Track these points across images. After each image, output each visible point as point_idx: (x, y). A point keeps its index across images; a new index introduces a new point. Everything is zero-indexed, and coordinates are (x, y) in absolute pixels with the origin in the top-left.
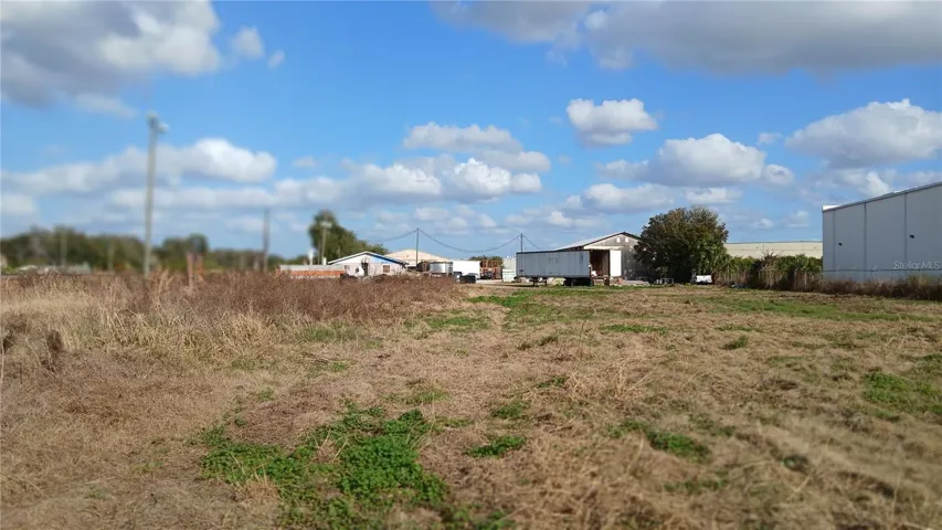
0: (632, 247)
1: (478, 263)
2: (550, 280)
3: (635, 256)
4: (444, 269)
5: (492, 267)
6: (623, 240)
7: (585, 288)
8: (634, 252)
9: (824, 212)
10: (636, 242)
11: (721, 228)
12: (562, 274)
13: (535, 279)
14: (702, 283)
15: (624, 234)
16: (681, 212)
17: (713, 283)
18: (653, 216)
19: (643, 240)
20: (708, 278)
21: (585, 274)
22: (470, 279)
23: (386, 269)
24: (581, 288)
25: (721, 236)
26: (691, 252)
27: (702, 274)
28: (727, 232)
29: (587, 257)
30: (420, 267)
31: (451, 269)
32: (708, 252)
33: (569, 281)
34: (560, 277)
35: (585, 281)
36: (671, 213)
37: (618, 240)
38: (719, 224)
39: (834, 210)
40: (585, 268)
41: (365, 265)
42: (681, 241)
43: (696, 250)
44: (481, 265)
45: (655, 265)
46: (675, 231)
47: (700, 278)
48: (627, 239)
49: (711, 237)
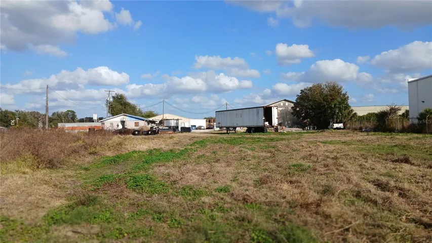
0: (290, 108)
3: (292, 113)
6: (284, 104)
8: (292, 111)
10: (292, 105)
11: (344, 95)
12: (245, 125)
13: (228, 128)
14: (337, 128)
15: (285, 100)
16: (320, 85)
17: (344, 128)
18: (303, 89)
19: (296, 104)
20: (341, 125)
21: (261, 124)
26: (329, 109)
27: (337, 123)
28: (348, 97)
29: (261, 112)
32: (340, 108)
33: (250, 130)
34: (243, 127)
36: (314, 86)
37: (282, 104)
38: (343, 92)
39: (417, 81)
40: (260, 121)
41: (123, 122)
42: (321, 103)
43: (331, 108)
44: (207, 121)
45: (304, 118)
46: (317, 96)
47: (336, 126)
48: (287, 104)
49: (339, 99)
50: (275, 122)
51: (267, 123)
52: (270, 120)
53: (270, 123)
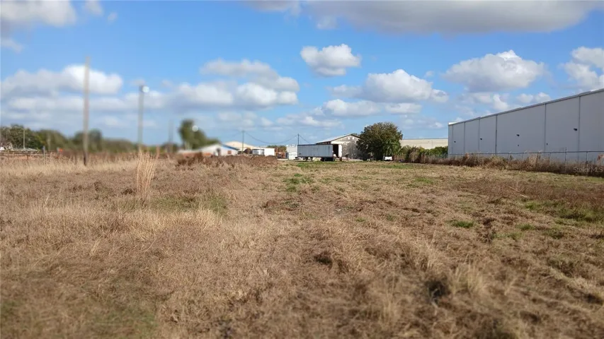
0: (355, 142)
1: (273, 149)
2: (314, 159)
3: (357, 147)
4: (260, 153)
5: (281, 152)
6: (351, 139)
7: (331, 162)
8: (357, 145)
9: (449, 125)
10: (357, 139)
11: (399, 133)
12: (320, 156)
13: (307, 158)
14: (387, 160)
15: (352, 135)
16: (380, 124)
17: (393, 160)
18: (367, 126)
19: (361, 138)
20: (390, 158)
21: (330, 155)
23: (229, 152)
24: (328, 162)
25: (400, 137)
26: (383, 145)
27: (388, 156)
28: (402, 135)
29: (332, 147)
30: (246, 151)
31: (263, 153)
32: (391, 145)
33: (323, 159)
35: (331, 159)
36: (375, 125)
38: (399, 131)
39: (453, 125)
40: (330, 153)
41: (219, 151)
42: (379, 139)
43: (386, 144)
44: (275, 151)
45: (367, 151)
46: (377, 134)
47: (387, 158)
48: (353, 138)
49: (394, 138)
50: (340, 154)
51: (335, 155)
52: (337, 154)
53: (337, 155)
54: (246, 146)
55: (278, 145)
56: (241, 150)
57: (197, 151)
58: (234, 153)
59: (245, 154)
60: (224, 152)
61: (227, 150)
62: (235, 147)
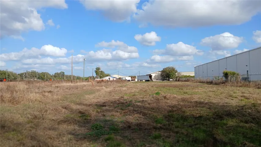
2: (143, 81)
4: (124, 79)
5: (133, 78)
22: (129, 81)
23: (113, 79)
29: (149, 76)
35: (148, 81)
41: (109, 78)
54: (120, 76)
55: (133, 76)
56: (118, 78)
57: (102, 79)
58: (115, 79)
59: (118, 80)
60: (111, 79)
61: (113, 78)
62: (115, 77)
